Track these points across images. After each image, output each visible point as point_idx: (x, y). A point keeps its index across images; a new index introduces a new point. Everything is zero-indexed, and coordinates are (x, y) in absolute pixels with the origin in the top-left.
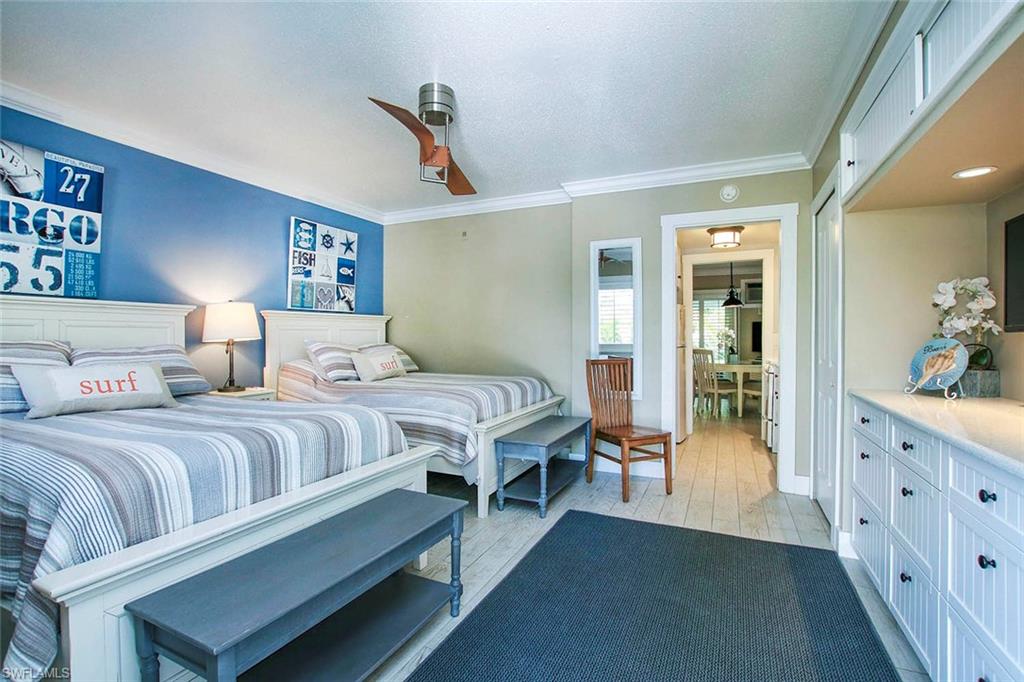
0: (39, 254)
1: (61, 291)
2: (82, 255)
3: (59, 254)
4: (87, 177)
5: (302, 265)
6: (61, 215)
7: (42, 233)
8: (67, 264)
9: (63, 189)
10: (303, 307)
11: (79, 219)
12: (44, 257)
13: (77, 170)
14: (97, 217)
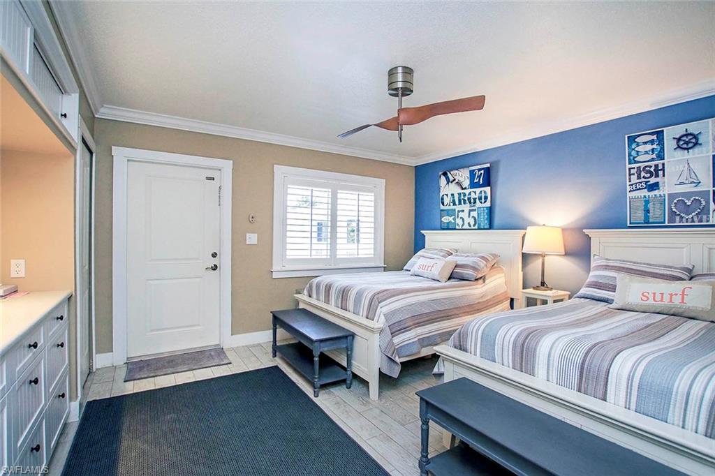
0: (470, 211)
1: (476, 227)
2: (482, 209)
3: (475, 210)
4: (482, 172)
5: (643, 180)
6: (475, 192)
7: (470, 203)
8: (478, 214)
9: (475, 181)
10: (647, 223)
11: (481, 192)
12: (471, 213)
13: (479, 170)
14: (488, 189)
